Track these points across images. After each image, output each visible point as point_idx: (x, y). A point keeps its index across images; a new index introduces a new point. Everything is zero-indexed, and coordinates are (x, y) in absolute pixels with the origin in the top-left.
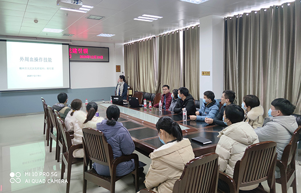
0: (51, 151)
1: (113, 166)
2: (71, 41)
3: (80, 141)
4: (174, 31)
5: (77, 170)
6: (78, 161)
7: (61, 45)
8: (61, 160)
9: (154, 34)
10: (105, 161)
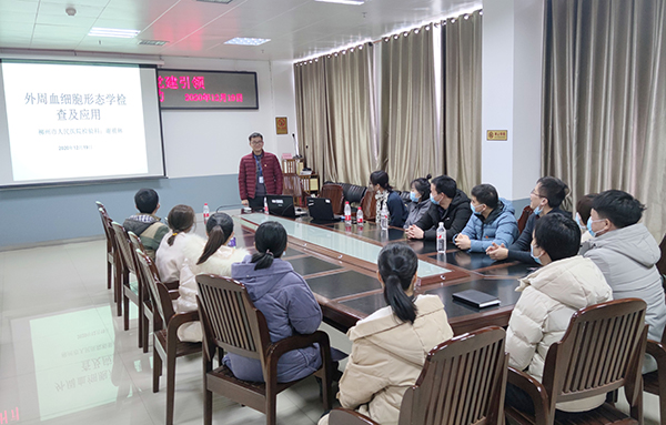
0: (127, 328)
1: (269, 360)
2: (160, 57)
3: (192, 305)
4: (419, 26)
5: (189, 371)
6: (191, 349)
7: (138, 69)
8: (151, 349)
9: (370, 35)
10: (253, 349)
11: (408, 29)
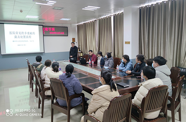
2: (44, 23)
3: (49, 86)
4: (108, 16)
5: (48, 103)
7: (38, 26)
10: (64, 98)
11: (105, 17)
